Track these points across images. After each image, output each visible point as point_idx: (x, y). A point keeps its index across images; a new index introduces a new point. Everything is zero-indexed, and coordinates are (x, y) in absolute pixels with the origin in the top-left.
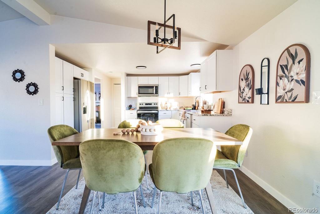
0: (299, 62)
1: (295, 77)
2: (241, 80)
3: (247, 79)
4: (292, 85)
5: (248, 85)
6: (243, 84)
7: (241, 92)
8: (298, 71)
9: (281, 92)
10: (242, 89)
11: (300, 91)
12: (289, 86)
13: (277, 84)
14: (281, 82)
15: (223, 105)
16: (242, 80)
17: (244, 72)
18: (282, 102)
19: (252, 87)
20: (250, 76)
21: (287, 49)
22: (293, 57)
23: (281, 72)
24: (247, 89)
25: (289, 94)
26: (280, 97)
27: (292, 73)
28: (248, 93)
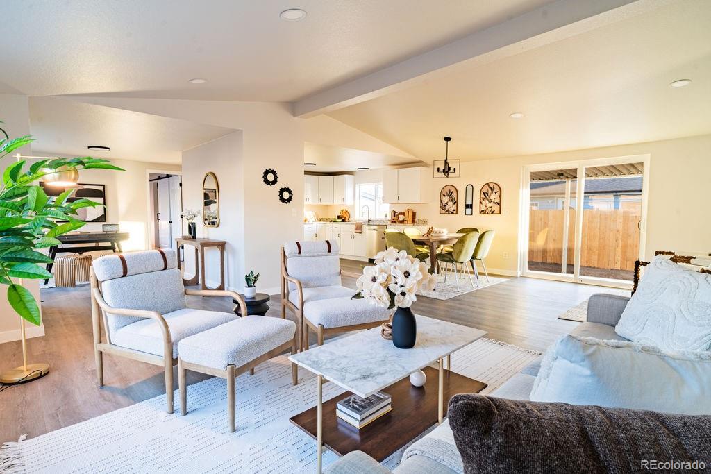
0: (496, 193)
1: (493, 201)
2: (442, 196)
3: (450, 196)
4: (492, 204)
5: (452, 200)
6: (446, 199)
7: (443, 206)
8: (494, 197)
9: (483, 208)
10: (444, 203)
11: (496, 208)
12: (489, 205)
13: (481, 203)
14: (483, 202)
15: (414, 214)
16: (444, 196)
17: (447, 189)
18: (484, 214)
19: (456, 202)
20: (454, 194)
21: (488, 184)
22: (492, 190)
23: (483, 196)
24: (450, 204)
25: (490, 209)
26: (483, 211)
27: (491, 198)
28: (451, 206)
